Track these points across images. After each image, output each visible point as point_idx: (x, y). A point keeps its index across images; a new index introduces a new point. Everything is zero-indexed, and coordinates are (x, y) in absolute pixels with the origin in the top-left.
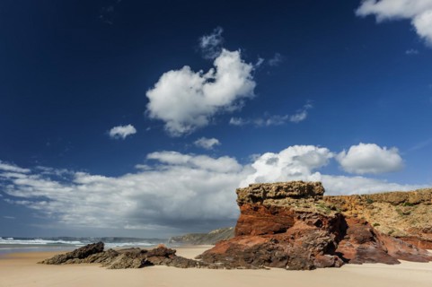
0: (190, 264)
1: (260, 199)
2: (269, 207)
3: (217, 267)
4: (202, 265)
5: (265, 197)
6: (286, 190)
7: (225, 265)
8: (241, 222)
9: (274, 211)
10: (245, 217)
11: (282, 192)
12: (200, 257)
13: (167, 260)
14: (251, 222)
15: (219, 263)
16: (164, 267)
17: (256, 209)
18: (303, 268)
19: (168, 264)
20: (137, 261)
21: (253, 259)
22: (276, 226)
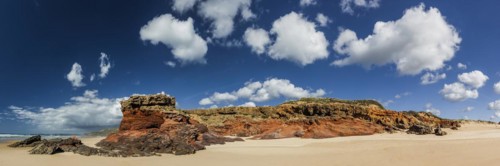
0: (91, 151)
1: (138, 106)
2: (144, 111)
3: (115, 155)
4: (102, 152)
5: (142, 105)
6: (156, 100)
7: (120, 153)
8: (124, 122)
9: (148, 114)
10: (127, 119)
11: (153, 101)
12: (98, 145)
13: (74, 148)
14: (130, 122)
15: (116, 151)
16: (71, 153)
17: (135, 113)
18: (188, 153)
19: (74, 151)
20: (50, 149)
21: (143, 148)
22: (149, 124)
